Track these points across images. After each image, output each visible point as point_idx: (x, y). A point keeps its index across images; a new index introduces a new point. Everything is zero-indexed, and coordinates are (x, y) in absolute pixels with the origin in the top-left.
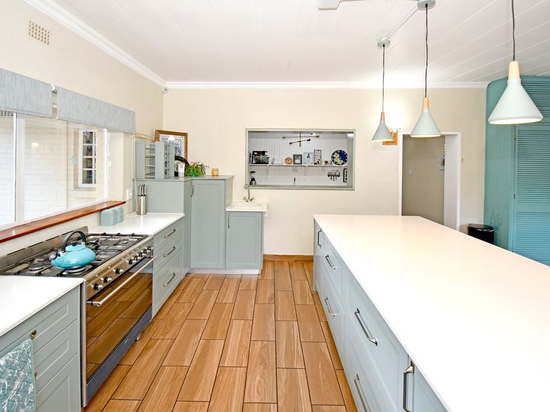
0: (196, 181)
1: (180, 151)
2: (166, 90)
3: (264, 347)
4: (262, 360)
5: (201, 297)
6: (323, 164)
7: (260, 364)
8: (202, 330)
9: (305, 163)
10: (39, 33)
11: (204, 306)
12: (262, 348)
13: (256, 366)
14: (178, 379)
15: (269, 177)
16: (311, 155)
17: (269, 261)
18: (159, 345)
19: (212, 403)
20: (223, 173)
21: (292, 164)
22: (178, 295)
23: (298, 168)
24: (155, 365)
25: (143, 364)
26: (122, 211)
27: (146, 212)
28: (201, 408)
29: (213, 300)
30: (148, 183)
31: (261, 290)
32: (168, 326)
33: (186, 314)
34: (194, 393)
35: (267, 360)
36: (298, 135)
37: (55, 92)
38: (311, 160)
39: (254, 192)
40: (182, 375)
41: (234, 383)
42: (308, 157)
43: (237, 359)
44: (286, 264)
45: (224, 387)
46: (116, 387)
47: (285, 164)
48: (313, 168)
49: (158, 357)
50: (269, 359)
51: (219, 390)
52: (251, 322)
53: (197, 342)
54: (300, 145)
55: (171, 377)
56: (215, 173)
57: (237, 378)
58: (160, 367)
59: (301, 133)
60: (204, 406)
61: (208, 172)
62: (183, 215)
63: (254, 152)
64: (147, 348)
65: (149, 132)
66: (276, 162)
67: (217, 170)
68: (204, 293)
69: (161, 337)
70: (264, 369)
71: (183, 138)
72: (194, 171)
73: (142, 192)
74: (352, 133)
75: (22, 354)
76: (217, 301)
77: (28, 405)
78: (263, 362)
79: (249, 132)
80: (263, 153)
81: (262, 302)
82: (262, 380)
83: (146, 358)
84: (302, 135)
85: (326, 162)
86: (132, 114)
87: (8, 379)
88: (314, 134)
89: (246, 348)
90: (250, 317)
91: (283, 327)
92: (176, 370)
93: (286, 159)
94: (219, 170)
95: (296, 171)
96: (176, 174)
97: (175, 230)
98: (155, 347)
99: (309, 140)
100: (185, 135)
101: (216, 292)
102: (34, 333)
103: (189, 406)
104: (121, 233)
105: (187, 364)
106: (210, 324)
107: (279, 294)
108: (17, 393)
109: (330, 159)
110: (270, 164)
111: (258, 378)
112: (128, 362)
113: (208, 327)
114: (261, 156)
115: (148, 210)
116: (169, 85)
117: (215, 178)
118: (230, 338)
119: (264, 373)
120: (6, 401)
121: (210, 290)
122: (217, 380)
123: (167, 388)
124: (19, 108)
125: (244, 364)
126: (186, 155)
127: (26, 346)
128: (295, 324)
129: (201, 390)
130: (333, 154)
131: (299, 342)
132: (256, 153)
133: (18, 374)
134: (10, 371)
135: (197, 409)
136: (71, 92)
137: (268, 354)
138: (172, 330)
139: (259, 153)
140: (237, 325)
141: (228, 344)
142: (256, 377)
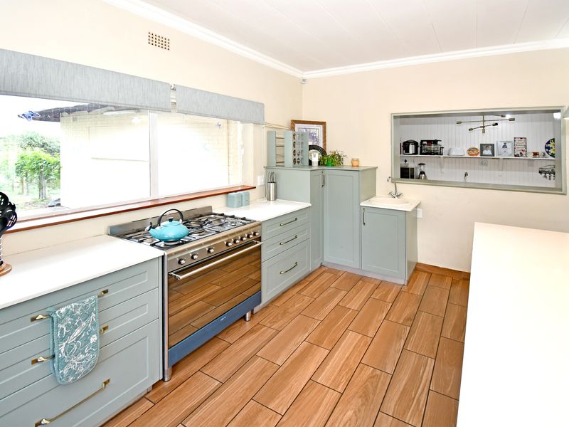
0: (329, 171)
1: (318, 141)
2: (304, 80)
3: (373, 377)
4: (364, 392)
5: (325, 294)
6: (530, 156)
7: (361, 397)
8: (310, 331)
9: (499, 155)
10: (159, 41)
11: (324, 305)
12: (371, 377)
13: (353, 397)
14: (264, 375)
15: (444, 170)
16: (508, 145)
17: (425, 272)
18: (263, 332)
19: (284, 419)
20: (365, 163)
21: (479, 156)
22: (303, 286)
23: (489, 160)
24: (249, 351)
25: (240, 346)
26: (248, 195)
27: (276, 198)
28: (270, 419)
29: (336, 301)
30: (277, 171)
31: (399, 305)
32: (279, 316)
33: (303, 308)
34: (272, 399)
35: (371, 396)
36: (481, 118)
37: (174, 89)
38: (510, 150)
39: (407, 187)
40: (269, 373)
41: (319, 406)
42: (505, 146)
43: (335, 379)
44: (448, 280)
45: (305, 407)
46: (209, 360)
47: (467, 156)
48: (513, 161)
49: (256, 345)
50: (374, 394)
51: (299, 406)
52: (370, 340)
53: (299, 342)
54: (484, 132)
55: (259, 371)
56: (355, 164)
57: (324, 403)
58: (254, 356)
59: (483, 114)
60: (275, 418)
61: (347, 163)
62: (310, 205)
63: (422, 141)
64: (251, 331)
65: (284, 122)
66: (454, 154)
67: (358, 160)
68: (330, 290)
69: (268, 325)
70: (362, 405)
71: (321, 127)
72: (329, 160)
73: (272, 179)
74: (559, 111)
75: (85, 307)
76: (341, 304)
77: (89, 352)
78: (365, 396)
79: (395, 117)
80: (435, 142)
81: (394, 320)
82: (354, 418)
83: (246, 341)
84: (487, 118)
85: (535, 154)
86: (260, 106)
87: (68, 326)
88: (508, 116)
89: (350, 369)
90: (371, 334)
91: (412, 360)
92: (267, 365)
93: (470, 150)
94: (360, 160)
95: (486, 165)
96: (310, 163)
97: (296, 219)
98: (259, 333)
99: (497, 124)
100: (323, 124)
101: (343, 293)
102: (105, 292)
103: (261, 410)
104: (236, 216)
105: (279, 362)
106: (322, 327)
107: (423, 316)
108: (76, 340)
109: (541, 150)
110: (445, 155)
111: (350, 413)
112: (230, 339)
113: (319, 329)
114: (433, 146)
115: (278, 196)
116: (308, 75)
117: (355, 168)
118: (336, 351)
119: (359, 411)
120: (64, 344)
121: (338, 290)
122: (302, 395)
123: (250, 381)
124: (139, 104)
125: (340, 389)
126: (325, 145)
127: (90, 301)
128: (431, 362)
129: (280, 399)
130: (548, 143)
131: (426, 390)
132: (424, 143)
133: (79, 323)
134: (69, 319)
135: (267, 417)
136: (191, 88)
137: (376, 387)
138: (281, 321)
139: (429, 142)
140: (352, 338)
141: (332, 356)
142: (347, 411)
